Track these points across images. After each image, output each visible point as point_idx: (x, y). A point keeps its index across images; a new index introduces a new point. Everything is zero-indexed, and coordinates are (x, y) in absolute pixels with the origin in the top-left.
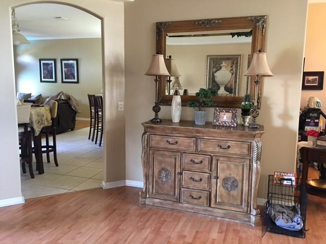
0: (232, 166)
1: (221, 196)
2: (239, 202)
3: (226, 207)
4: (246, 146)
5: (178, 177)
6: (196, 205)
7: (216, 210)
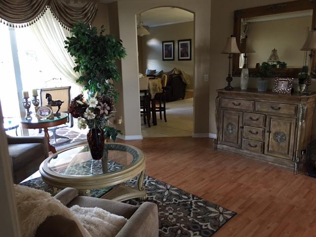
0: (282, 123)
1: (272, 146)
2: (286, 152)
3: (276, 155)
4: (293, 107)
5: (240, 130)
6: (253, 151)
7: (268, 157)
